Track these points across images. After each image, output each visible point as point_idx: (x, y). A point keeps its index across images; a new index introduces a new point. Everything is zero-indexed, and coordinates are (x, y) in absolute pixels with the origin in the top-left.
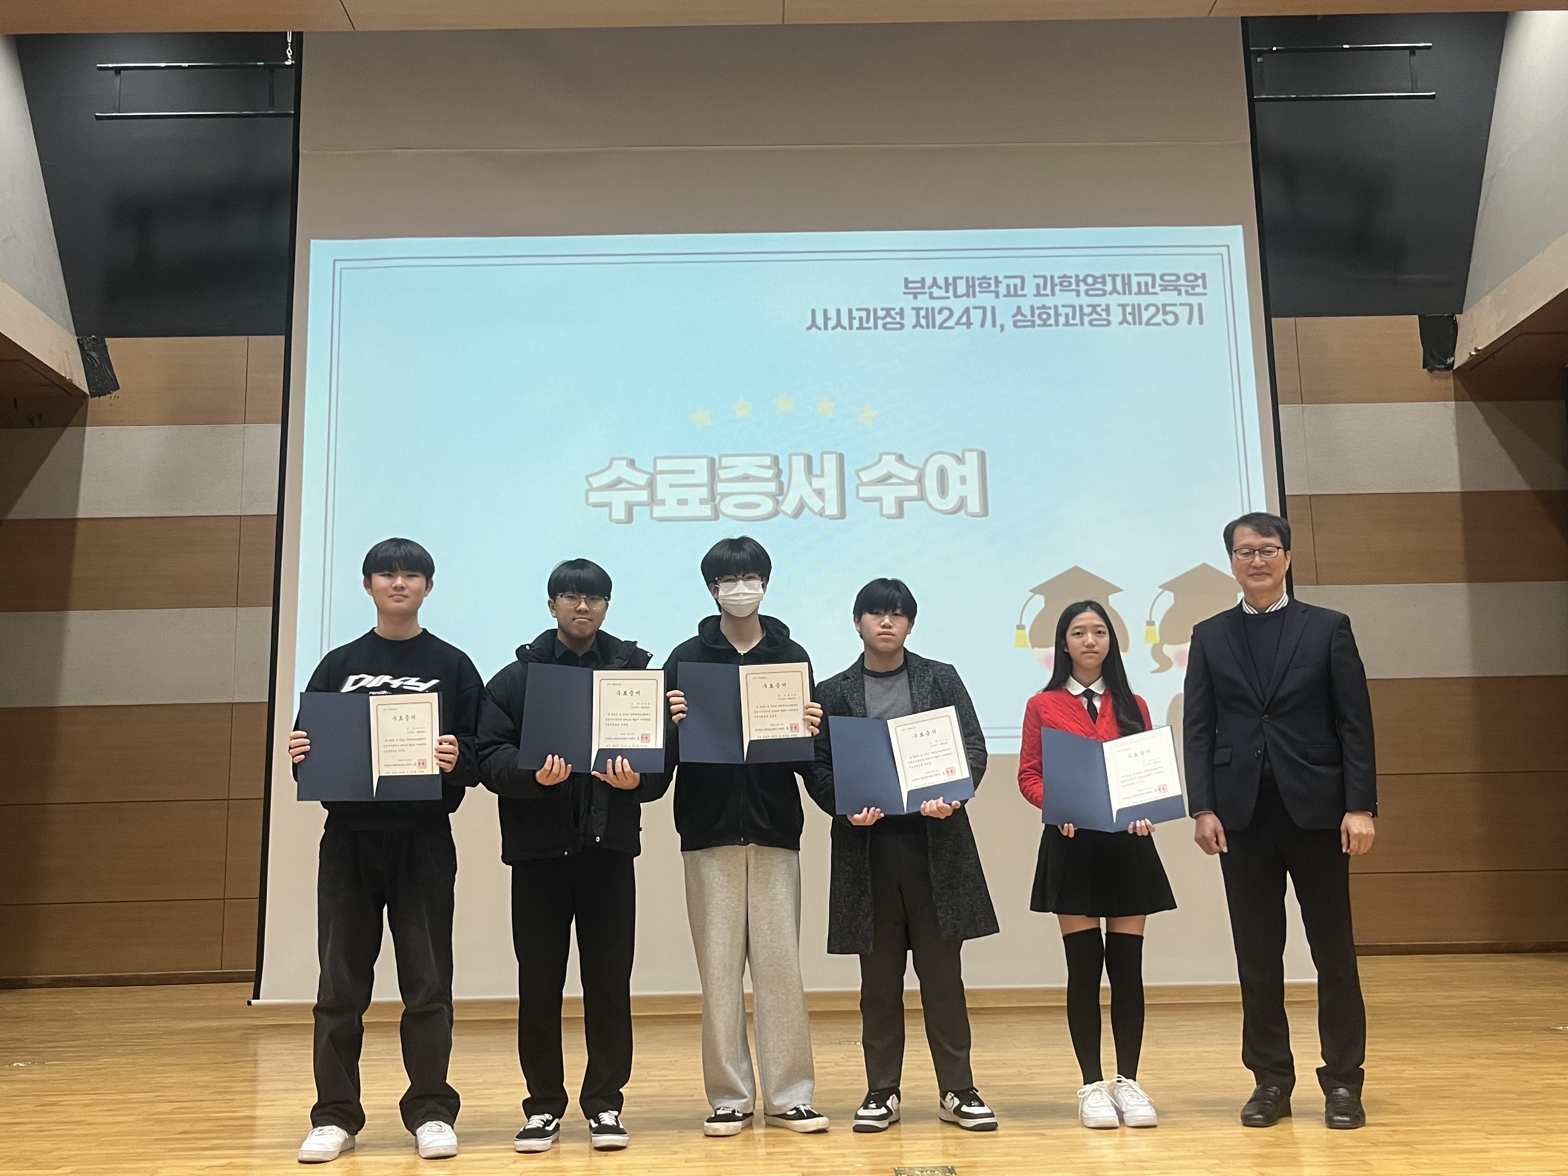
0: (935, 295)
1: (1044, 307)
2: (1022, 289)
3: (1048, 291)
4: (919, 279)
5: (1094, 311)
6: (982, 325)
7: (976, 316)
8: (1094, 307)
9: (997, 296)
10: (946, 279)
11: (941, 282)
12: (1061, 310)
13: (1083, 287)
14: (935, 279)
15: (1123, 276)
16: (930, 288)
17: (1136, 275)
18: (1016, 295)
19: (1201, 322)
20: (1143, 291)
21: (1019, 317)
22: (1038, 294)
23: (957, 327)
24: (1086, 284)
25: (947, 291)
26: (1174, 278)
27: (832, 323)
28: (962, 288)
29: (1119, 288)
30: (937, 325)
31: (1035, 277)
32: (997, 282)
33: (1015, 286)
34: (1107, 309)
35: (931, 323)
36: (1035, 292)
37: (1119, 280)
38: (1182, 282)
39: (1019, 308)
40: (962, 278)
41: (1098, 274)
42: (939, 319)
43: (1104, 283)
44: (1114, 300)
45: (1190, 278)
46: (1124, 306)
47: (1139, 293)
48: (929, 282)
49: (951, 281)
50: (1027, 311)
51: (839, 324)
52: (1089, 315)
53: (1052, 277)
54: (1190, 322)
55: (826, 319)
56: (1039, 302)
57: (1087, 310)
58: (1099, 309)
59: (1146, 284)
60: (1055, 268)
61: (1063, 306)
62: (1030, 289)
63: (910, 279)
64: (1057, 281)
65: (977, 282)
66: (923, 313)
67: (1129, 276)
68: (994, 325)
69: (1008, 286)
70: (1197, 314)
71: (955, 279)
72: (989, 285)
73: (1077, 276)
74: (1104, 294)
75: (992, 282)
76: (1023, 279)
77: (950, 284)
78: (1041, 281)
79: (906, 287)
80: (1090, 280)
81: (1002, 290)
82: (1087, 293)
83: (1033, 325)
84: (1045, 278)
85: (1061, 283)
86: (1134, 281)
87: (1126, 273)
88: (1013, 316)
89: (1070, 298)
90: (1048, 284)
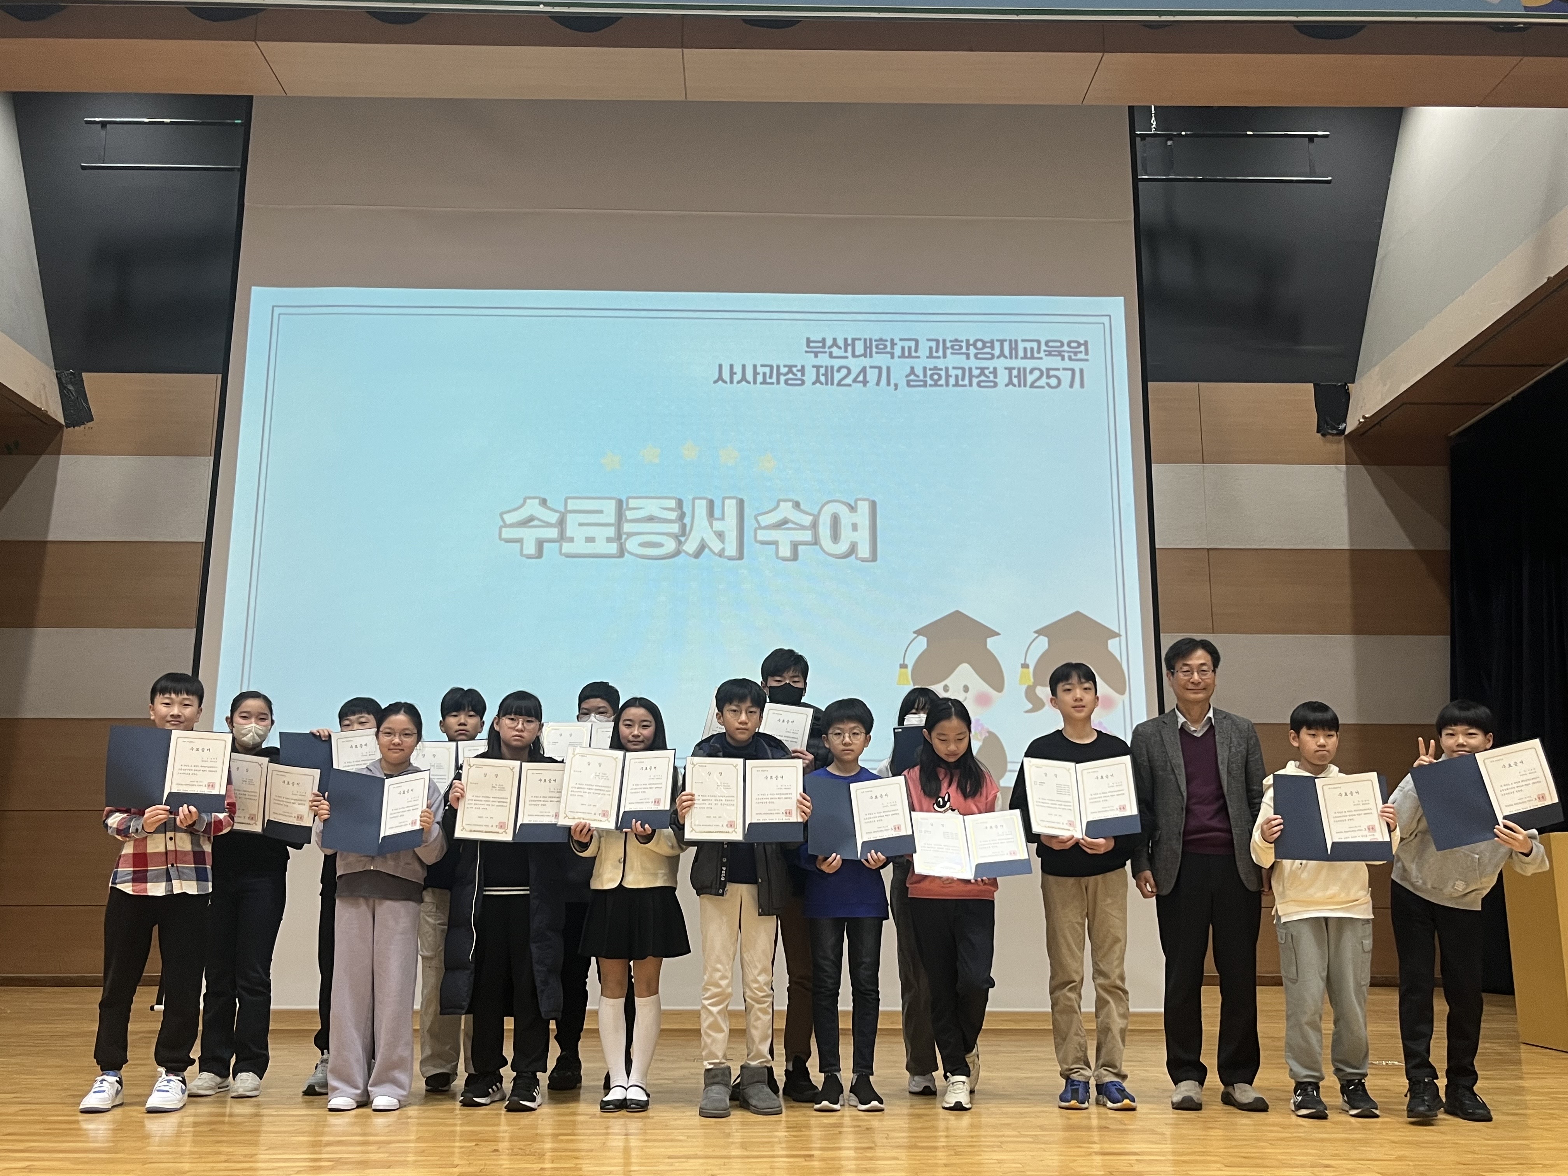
0: (834, 355)
1: (935, 368)
2: (916, 351)
3: (940, 353)
4: (820, 339)
5: (982, 373)
6: (878, 384)
7: (872, 375)
8: (982, 369)
9: (892, 357)
10: (846, 340)
11: (841, 343)
12: (952, 372)
14: (835, 340)
15: (1010, 341)
16: (830, 347)
17: (1022, 340)
18: (910, 356)
19: (1082, 386)
20: (1029, 355)
21: (912, 377)
22: (931, 356)
23: (854, 385)
24: (976, 348)
25: (846, 351)
26: (1058, 344)
27: (737, 378)
28: (859, 349)
29: (1007, 352)
30: (836, 382)
31: (928, 340)
32: (893, 344)
33: (910, 348)
34: (995, 372)
35: (829, 380)
36: (928, 354)
37: (1006, 345)
38: (1065, 348)
39: (912, 368)
40: (860, 339)
41: (987, 339)
42: (837, 377)
43: (993, 348)
44: (1001, 364)
45: (1073, 345)
46: (1010, 370)
47: (1025, 357)
48: (830, 343)
49: (850, 342)
50: (919, 372)
51: (743, 379)
52: (978, 377)
53: (944, 341)
54: (1071, 386)
55: (732, 373)
56: (931, 363)
57: (976, 372)
58: (987, 372)
59: (1032, 349)
60: (948, 332)
61: (954, 368)
62: (923, 351)
63: (813, 339)
64: (949, 344)
65: (874, 343)
66: (822, 371)
67: (1016, 341)
68: (888, 384)
69: (903, 348)
70: (1079, 379)
71: (854, 340)
72: (886, 347)
73: (967, 341)
74: (993, 358)
75: (888, 344)
76: (917, 342)
77: (849, 344)
78: (934, 344)
79: (808, 346)
80: (980, 345)
81: (898, 351)
82: (976, 356)
83: (925, 385)
84: (937, 341)
85: (952, 347)
86: (1021, 346)
87: (1013, 338)
88: (907, 376)
89: (960, 361)
90: (940, 347)
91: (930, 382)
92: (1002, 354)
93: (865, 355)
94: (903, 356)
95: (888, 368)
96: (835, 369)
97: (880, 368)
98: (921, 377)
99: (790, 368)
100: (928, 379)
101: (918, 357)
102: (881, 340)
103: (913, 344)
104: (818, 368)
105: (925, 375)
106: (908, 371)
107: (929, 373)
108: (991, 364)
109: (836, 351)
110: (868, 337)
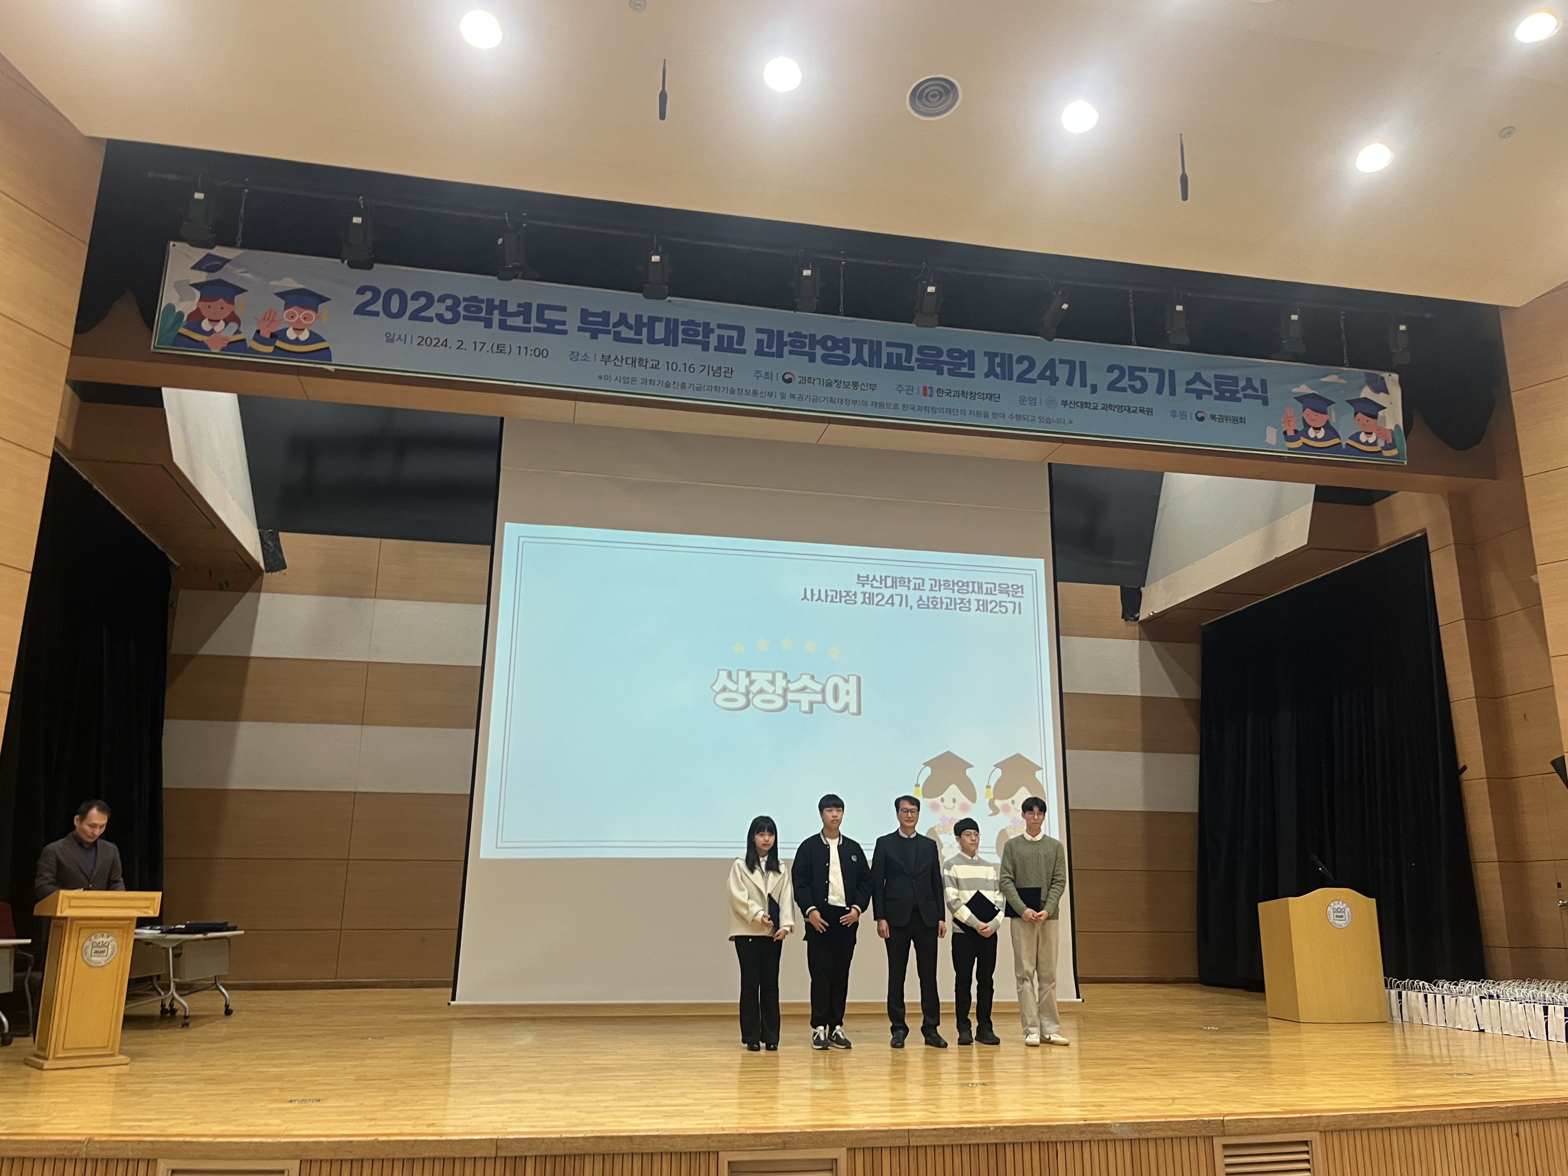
0: (874, 585)
1: (934, 597)
2: (923, 586)
3: (937, 588)
4: (865, 575)
5: (962, 602)
6: (900, 605)
7: (897, 600)
8: (962, 600)
9: (909, 589)
10: (881, 577)
11: (878, 579)
12: (944, 600)
13: (956, 588)
14: (874, 576)
15: (978, 583)
16: (872, 581)
17: (986, 583)
18: (919, 589)
19: (1020, 613)
20: (989, 592)
21: (921, 602)
22: (931, 590)
23: (886, 605)
24: (959, 586)
25: (881, 584)
26: (1006, 586)
27: (816, 597)
28: (889, 583)
29: (976, 590)
30: (875, 603)
31: (930, 579)
32: (909, 581)
33: (919, 584)
34: (969, 601)
35: (871, 602)
36: (930, 588)
37: (976, 585)
38: (1010, 589)
39: (921, 597)
40: (889, 577)
41: (965, 581)
42: (876, 600)
43: (968, 586)
44: (973, 597)
45: (1015, 587)
46: (978, 601)
47: (986, 593)
48: (871, 578)
49: (883, 578)
50: (925, 599)
51: (819, 598)
52: (960, 604)
53: (940, 580)
54: (1014, 612)
55: (812, 595)
56: (932, 594)
57: (958, 601)
58: (965, 601)
59: (991, 588)
60: (942, 576)
61: (946, 598)
62: (927, 586)
63: (861, 575)
64: (942, 583)
65: (898, 580)
66: (867, 595)
67: (982, 583)
68: (907, 606)
69: (915, 584)
70: (1018, 608)
71: (886, 577)
72: (905, 582)
73: (953, 581)
74: (968, 592)
75: (906, 580)
76: (923, 580)
77: (883, 580)
78: (933, 582)
79: (858, 579)
80: (960, 584)
81: (912, 585)
82: (958, 591)
83: (928, 607)
84: (935, 581)
85: (944, 584)
86: (985, 586)
87: (980, 581)
88: (918, 601)
89: (949, 593)
90: (937, 584)
91: (931, 606)
92: (973, 591)
93: (892, 587)
94: (915, 589)
95: (907, 596)
96: (875, 594)
97: (902, 596)
98: (926, 603)
99: (848, 592)
100: (930, 604)
101: (924, 590)
102: (902, 578)
103: (921, 581)
104: (865, 593)
105: (928, 602)
106: (918, 598)
107: (931, 600)
108: (967, 596)
109: (875, 584)
110: (894, 576)
